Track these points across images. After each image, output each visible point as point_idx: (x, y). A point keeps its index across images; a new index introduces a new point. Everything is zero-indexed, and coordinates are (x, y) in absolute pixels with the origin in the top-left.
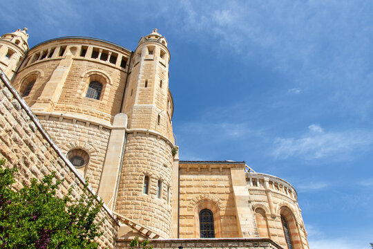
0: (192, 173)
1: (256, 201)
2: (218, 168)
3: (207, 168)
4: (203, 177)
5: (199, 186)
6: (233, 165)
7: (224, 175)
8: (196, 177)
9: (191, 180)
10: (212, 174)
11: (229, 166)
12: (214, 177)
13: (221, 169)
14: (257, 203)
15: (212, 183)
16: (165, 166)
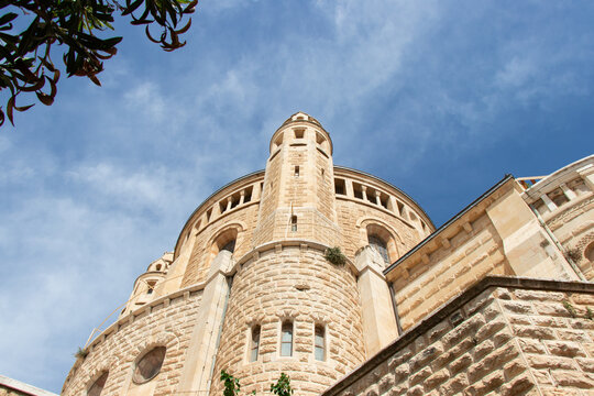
0: (415, 275)
1: (576, 234)
2: (462, 229)
3: (440, 246)
4: (439, 267)
5: (435, 292)
6: (487, 201)
7: (479, 232)
8: (424, 278)
9: (417, 290)
10: (453, 251)
11: (479, 209)
12: (461, 251)
13: (468, 227)
14: (583, 235)
15: (459, 267)
16: (301, 289)
